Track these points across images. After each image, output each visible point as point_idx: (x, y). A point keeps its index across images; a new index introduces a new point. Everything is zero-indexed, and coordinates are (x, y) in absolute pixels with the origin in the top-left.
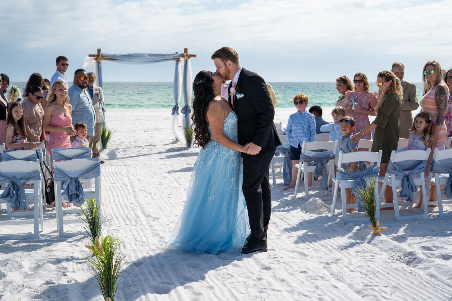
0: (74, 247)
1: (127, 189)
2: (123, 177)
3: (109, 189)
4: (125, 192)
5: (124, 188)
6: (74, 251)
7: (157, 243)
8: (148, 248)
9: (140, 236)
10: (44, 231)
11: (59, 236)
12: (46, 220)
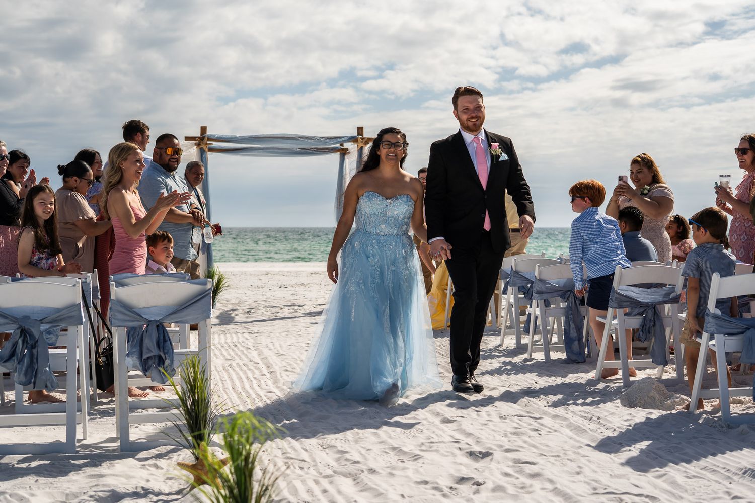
0: (153, 469)
1: (258, 369)
2: (249, 350)
3: (222, 369)
4: (254, 373)
5: (252, 367)
6: (150, 478)
7: (334, 464)
8: (314, 473)
9: (295, 450)
10: (88, 438)
11: (119, 447)
12: (96, 418)
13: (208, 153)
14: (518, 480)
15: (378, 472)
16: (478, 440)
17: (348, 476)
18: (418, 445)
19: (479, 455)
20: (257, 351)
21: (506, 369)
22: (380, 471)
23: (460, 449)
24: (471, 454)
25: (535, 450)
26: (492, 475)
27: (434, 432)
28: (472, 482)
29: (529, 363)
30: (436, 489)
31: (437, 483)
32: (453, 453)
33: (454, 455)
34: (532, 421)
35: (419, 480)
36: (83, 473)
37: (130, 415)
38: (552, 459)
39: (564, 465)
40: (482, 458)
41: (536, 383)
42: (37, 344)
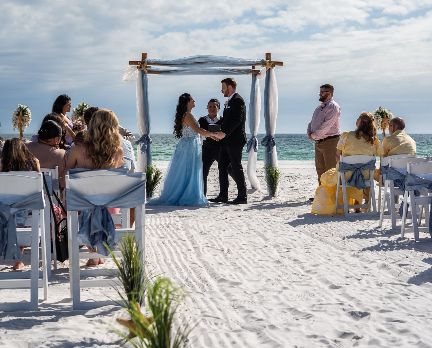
0: (98, 324)
1: (185, 245)
2: (179, 230)
3: (156, 245)
4: (181, 249)
5: (180, 244)
6: (96, 331)
7: (242, 321)
8: (226, 328)
9: (212, 309)
10: (48, 299)
11: (72, 306)
12: (55, 284)
13: (148, 74)
14: (390, 335)
15: (277, 328)
16: (359, 303)
17: (253, 330)
18: (310, 306)
19: (359, 314)
20: (185, 231)
21: (383, 246)
22: (279, 327)
23: (344, 310)
24: (353, 314)
25: (404, 311)
26: (369, 331)
27: (323, 296)
28: (353, 336)
29: (402, 241)
30: (323, 341)
31: (324, 337)
32: (338, 313)
33: (339, 315)
34: (402, 288)
35: (309, 334)
36: (43, 326)
37: (81, 281)
38: (418, 319)
39: (428, 323)
40: (362, 317)
41: (407, 257)
42: (7, 224)
